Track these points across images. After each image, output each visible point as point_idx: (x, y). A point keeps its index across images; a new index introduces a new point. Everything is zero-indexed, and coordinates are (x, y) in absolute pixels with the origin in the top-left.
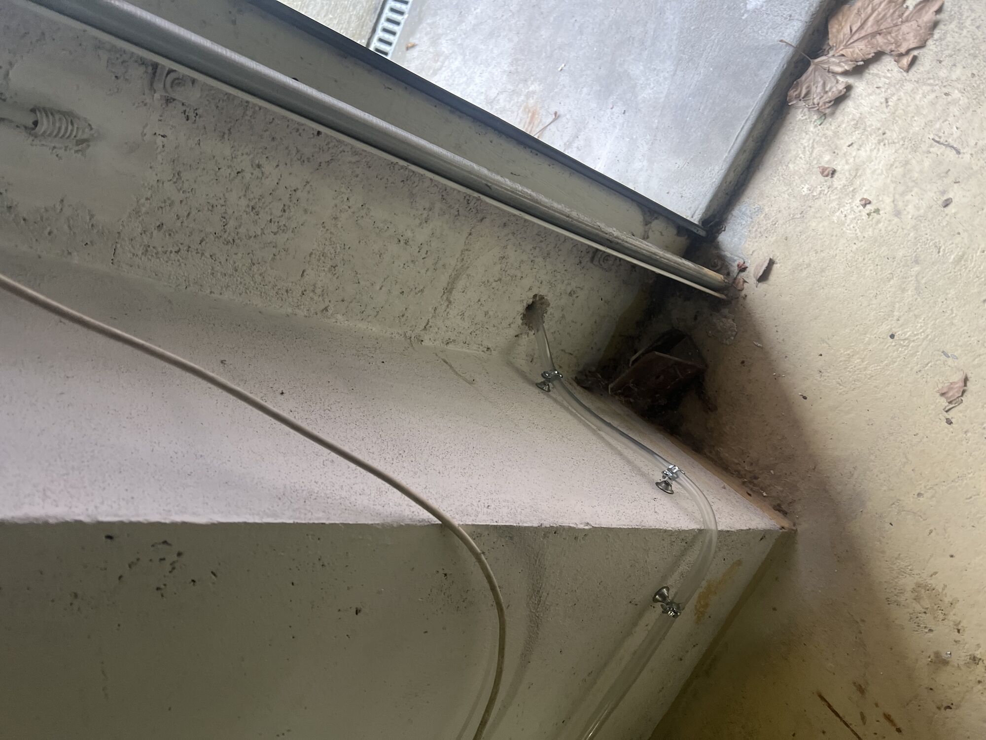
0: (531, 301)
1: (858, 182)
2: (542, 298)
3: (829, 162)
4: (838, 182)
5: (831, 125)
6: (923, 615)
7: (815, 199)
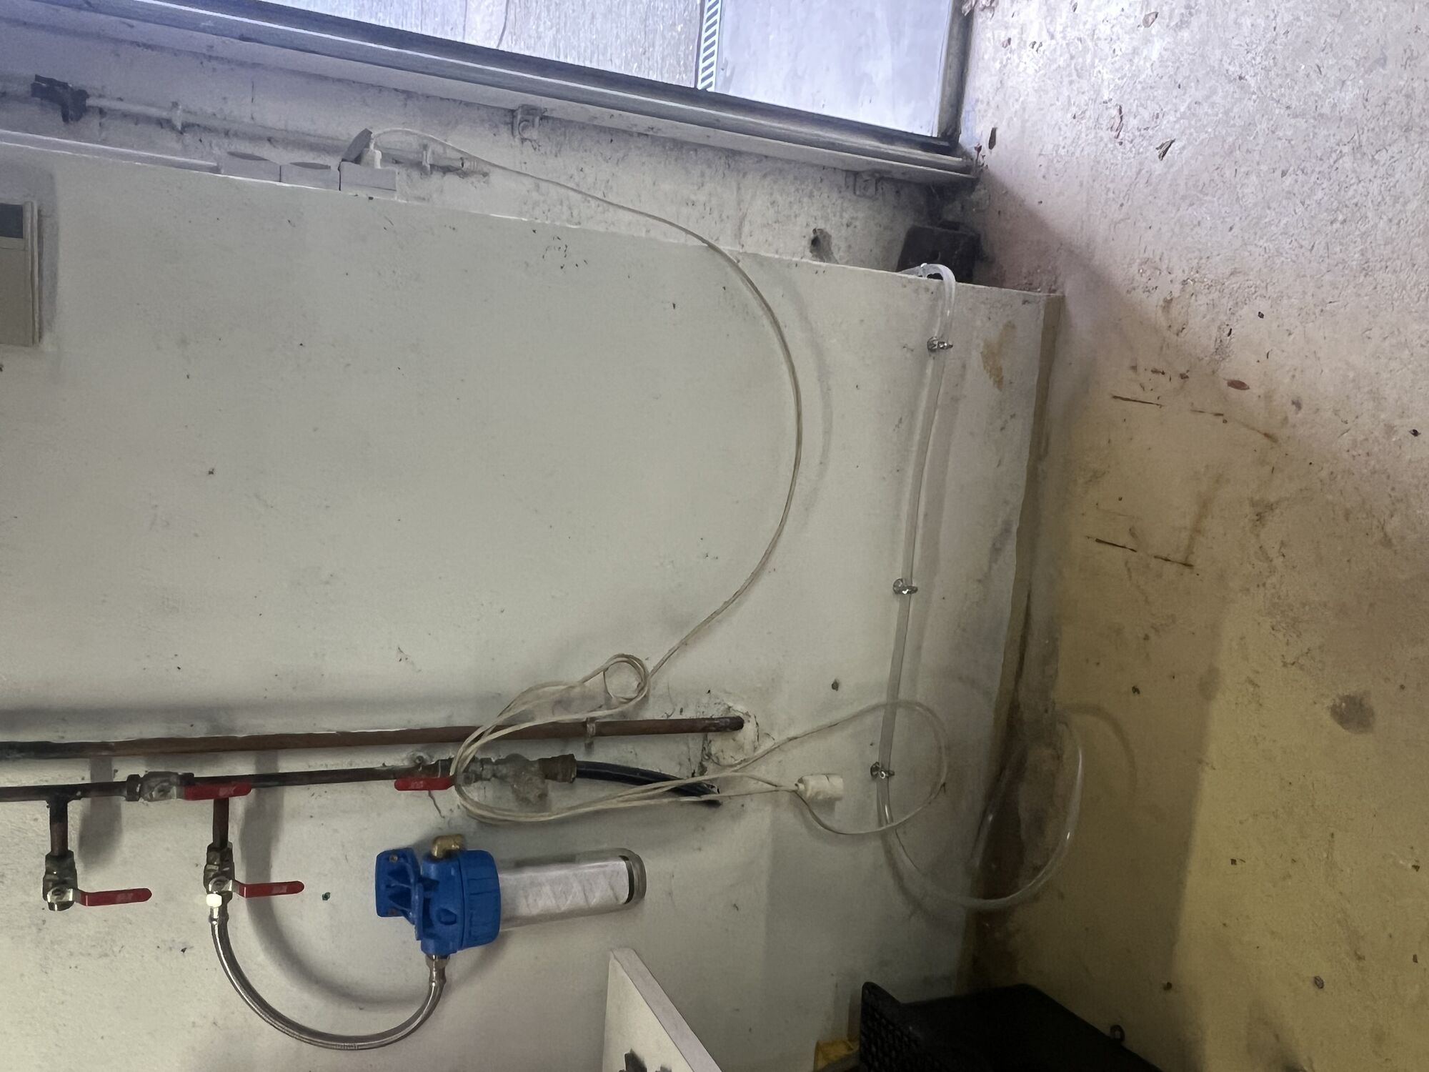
0: (812, 236)
1: (1024, 36)
2: (821, 231)
3: (1006, 35)
4: (1014, 45)
5: (998, 14)
6: (1150, 281)
7: (1005, 66)
